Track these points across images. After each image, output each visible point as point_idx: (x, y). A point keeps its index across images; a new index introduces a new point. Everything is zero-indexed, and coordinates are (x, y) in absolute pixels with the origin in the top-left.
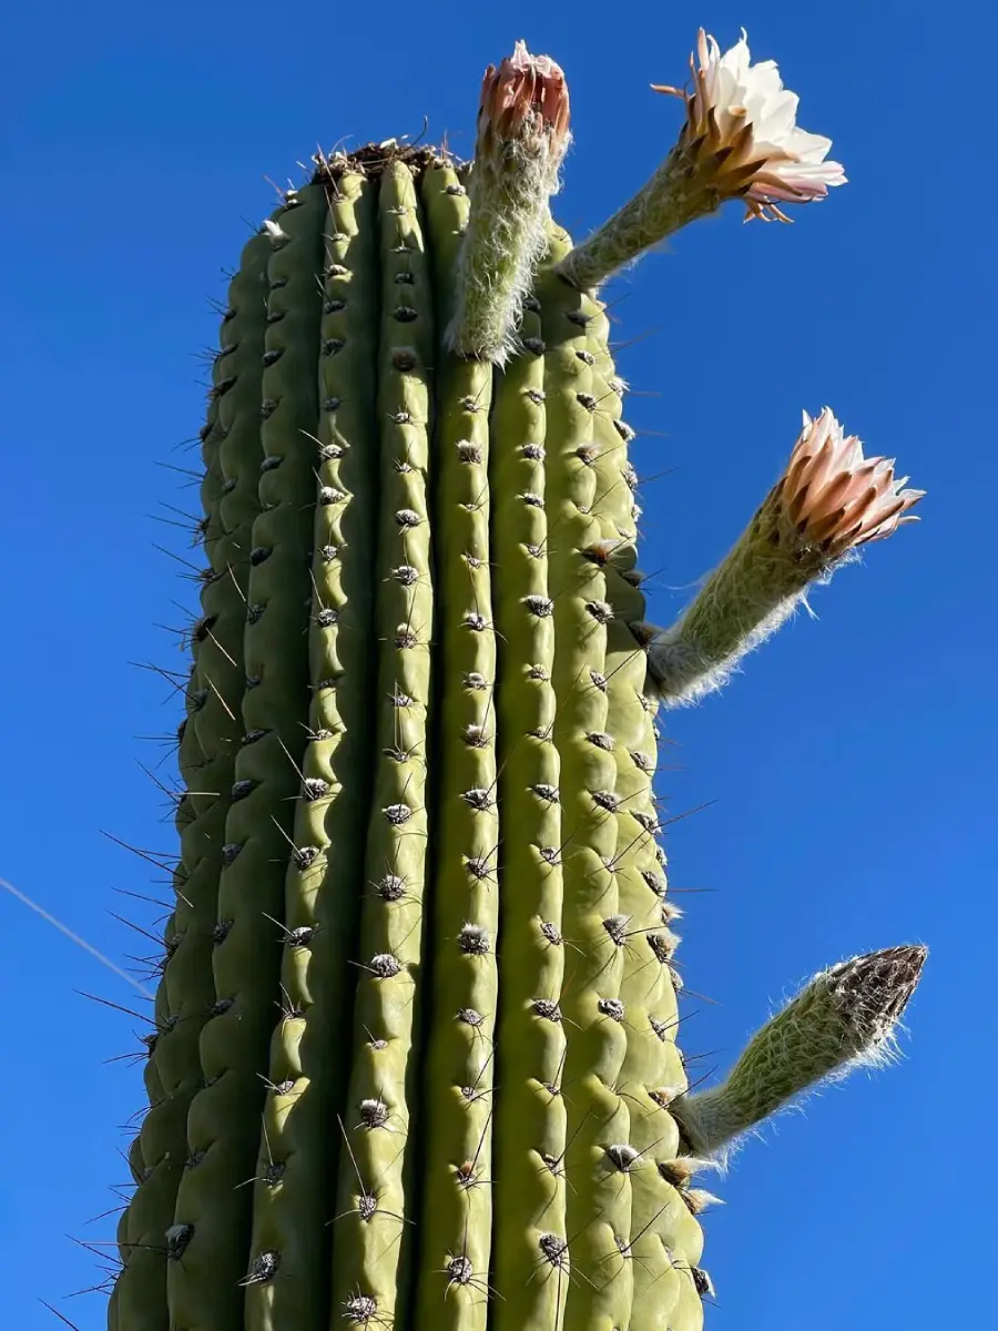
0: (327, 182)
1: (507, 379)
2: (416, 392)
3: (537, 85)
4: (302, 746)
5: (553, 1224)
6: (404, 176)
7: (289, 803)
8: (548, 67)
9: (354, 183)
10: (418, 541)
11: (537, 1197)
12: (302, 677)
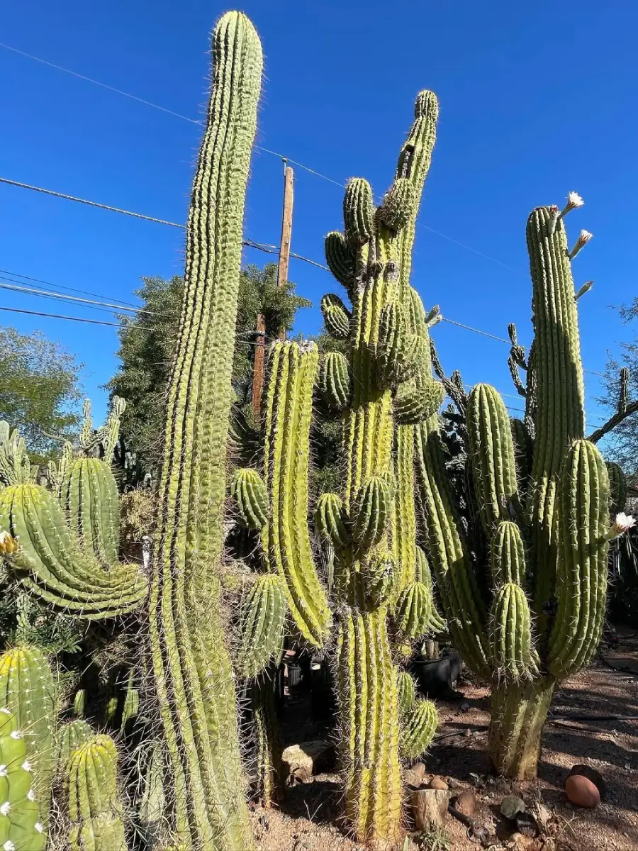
0: (534, 213)
1: (554, 234)
2: (547, 238)
3: (555, 209)
4: (542, 275)
5: (566, 309)
6: (541, 211)
7: (542, 281)
8: (555, 206)
9: (537, 214)
10: (549, 254)
11: (564, 307)
12: (541, 268)
